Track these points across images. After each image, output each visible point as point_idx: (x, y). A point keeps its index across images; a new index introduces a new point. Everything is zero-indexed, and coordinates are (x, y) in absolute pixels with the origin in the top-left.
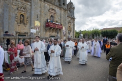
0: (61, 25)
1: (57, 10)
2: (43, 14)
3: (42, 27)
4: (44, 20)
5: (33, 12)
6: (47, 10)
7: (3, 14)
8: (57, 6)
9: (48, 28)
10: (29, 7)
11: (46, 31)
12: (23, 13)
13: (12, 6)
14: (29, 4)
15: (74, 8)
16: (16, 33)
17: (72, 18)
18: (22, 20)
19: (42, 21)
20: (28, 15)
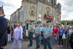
0: (53, 17)
1: (51, 8)
2: (43, 10)
5: (38, 10)
6: (45, 8)
7: (24, 11)
8: (51, 6)
9: (46, 18)
10: (36, 7)
11: (45, 20)
12: (33, 10)
13: (28, 7)
14: (36, 5)
15: (61, 7)
16: (29, 20)
17: (59, 13)
18: (32, 14)
19: (43, 14)
20: (36, 11)
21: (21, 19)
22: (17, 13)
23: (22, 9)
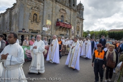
0: (70, 25)
1: (68, 10)
2: (54, 14)
3: (53, 26)
4: (55, 19)
5: (45, 12)
6: (58, 11)
7: (19, 13)
8: (67, 7)
9: (58, 27)
10: (42, 7)
11: (56, 30)
12: (36, 12)
13: (27, 6)
14: (42, 4)
15: (83, 9)
16: (30, 30)
17: (81, 19)
18: (35, 19)
19: (53, 20)
20: (41, 14)
21: (14, 27)
22: (7, 16)
23: (17, 10)
